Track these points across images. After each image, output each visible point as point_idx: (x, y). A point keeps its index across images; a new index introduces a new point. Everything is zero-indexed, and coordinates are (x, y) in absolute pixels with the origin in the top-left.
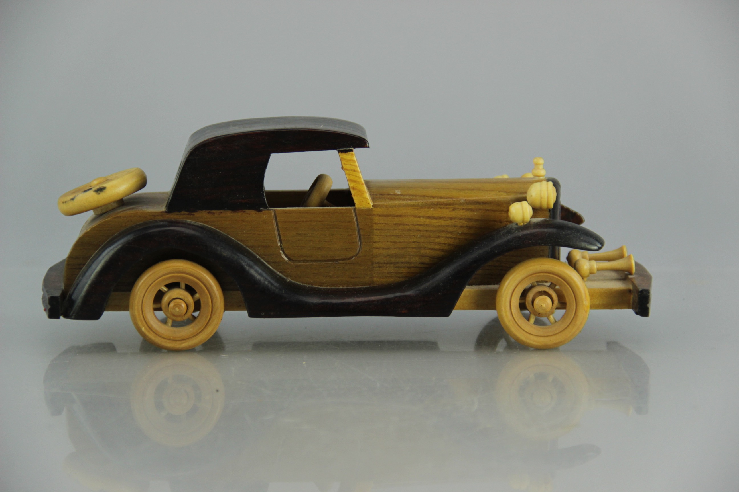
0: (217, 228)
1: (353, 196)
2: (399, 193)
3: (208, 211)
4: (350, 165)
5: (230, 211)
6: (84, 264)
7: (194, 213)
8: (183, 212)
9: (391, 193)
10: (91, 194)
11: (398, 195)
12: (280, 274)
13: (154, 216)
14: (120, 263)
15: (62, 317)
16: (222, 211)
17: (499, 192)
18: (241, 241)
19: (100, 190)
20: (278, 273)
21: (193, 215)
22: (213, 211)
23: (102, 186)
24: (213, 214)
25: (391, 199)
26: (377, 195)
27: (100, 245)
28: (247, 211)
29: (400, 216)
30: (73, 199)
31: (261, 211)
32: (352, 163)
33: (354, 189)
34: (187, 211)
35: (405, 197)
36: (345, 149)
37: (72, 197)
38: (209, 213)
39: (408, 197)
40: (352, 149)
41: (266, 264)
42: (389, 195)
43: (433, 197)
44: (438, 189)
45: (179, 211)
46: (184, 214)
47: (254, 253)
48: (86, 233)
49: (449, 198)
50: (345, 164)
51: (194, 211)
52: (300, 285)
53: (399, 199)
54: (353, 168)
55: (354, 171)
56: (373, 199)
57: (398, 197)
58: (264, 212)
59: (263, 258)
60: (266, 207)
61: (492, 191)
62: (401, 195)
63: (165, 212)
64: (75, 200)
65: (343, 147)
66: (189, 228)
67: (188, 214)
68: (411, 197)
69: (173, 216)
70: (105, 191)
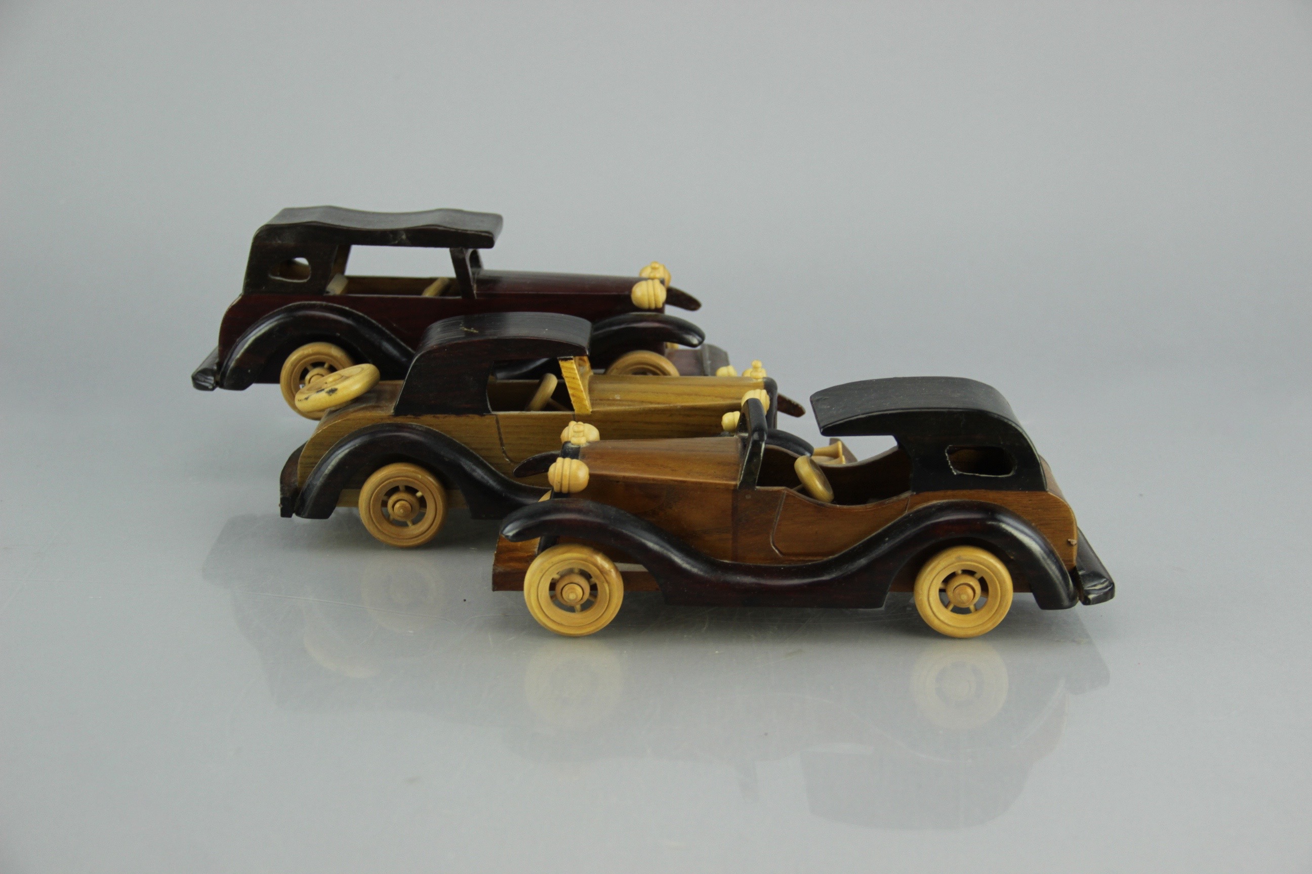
0: (442, 431)
1: (572, 402)
2: (618, 398)
3: (433, 415)
4: (570, 372)
5: (455, 415)
6: (316, 463)
7: (420, 417)
8: (409, 416)
9: (611, 398)
10: (323, 395)
11: (617, 400)
12: (503, 475)
13: (382, 419)
14: (347, 467)
15: (294, 515)
16: (446, 415)
17: (716, 397)
18: (465, 443)
19: (333, 391)
20: (501, 474)
21: (419, 418)
22: (438, 415)
23: (333, 387)
24: (438, 418)
25: (610, 405)
26: (596, 400)
27: (331, 446)
28: (470, 415)
29: (619, 422)
30: (307, 399)
31: (484, 415)
32: (571, 371)
33: (573, 396)
34: (414, 415)
35: (624, 403)
36: (565, 357)
37: (306, 396)
38: (434, 417)
39: (626, 403)
40: (572, 357)
41: (489, 465)
42: (609, 400)
43: (651, 403)
44: (657, 393)
45: (406, 415)
46: (410, 418)
47: (478, 455)
48: (318, 434)
49: (666, 403)
50: (565, 372)
51: (420, 415)
52: (521, 486)
53: (619, 405)
54: (573, 375)
55: (574, 378)
56: (593, 405)
57: (617, 402)
58: (486, 416)
59: (486, 460)
60: (489, 412)
61: (709, 396)
62: (620, 400)
63: (392, 416)
64: (309, 400)
65: (563, 355)
66: (413, 433)
67: (414, 418)
68: (630, 403)
69: (400, 420)
70: (336, 392)
